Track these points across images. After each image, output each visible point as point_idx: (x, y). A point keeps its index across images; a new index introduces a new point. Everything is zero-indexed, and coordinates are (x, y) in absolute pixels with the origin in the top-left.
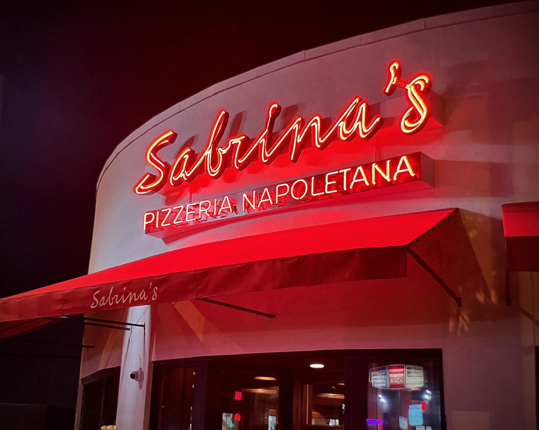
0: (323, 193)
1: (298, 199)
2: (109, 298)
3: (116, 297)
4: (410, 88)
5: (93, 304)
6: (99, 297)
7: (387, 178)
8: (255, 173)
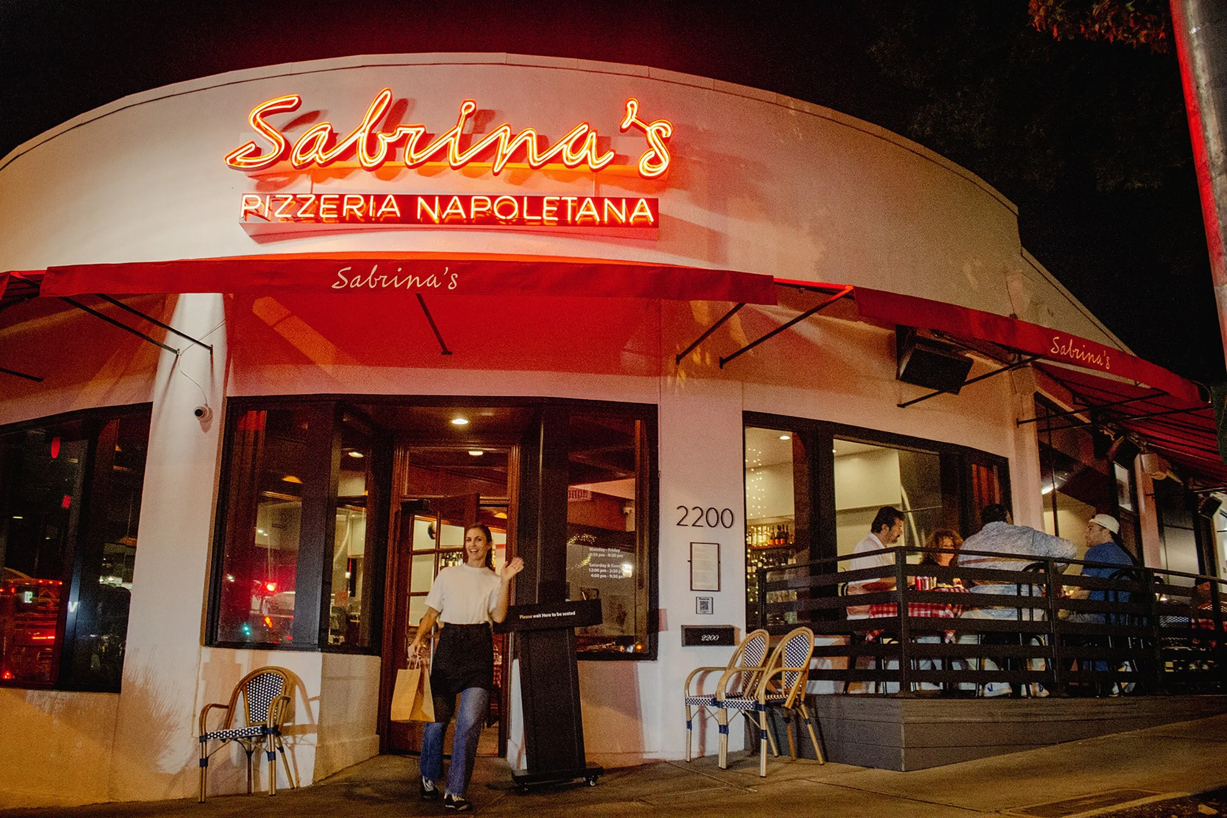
0: (539, 218)
1: (504, 218)
2: (370, 278)
3: (382, 279)
4: (651, 130)
5: (338, 283)
6: (350, 276)
7: (623, 217)
8: (430, 176)
